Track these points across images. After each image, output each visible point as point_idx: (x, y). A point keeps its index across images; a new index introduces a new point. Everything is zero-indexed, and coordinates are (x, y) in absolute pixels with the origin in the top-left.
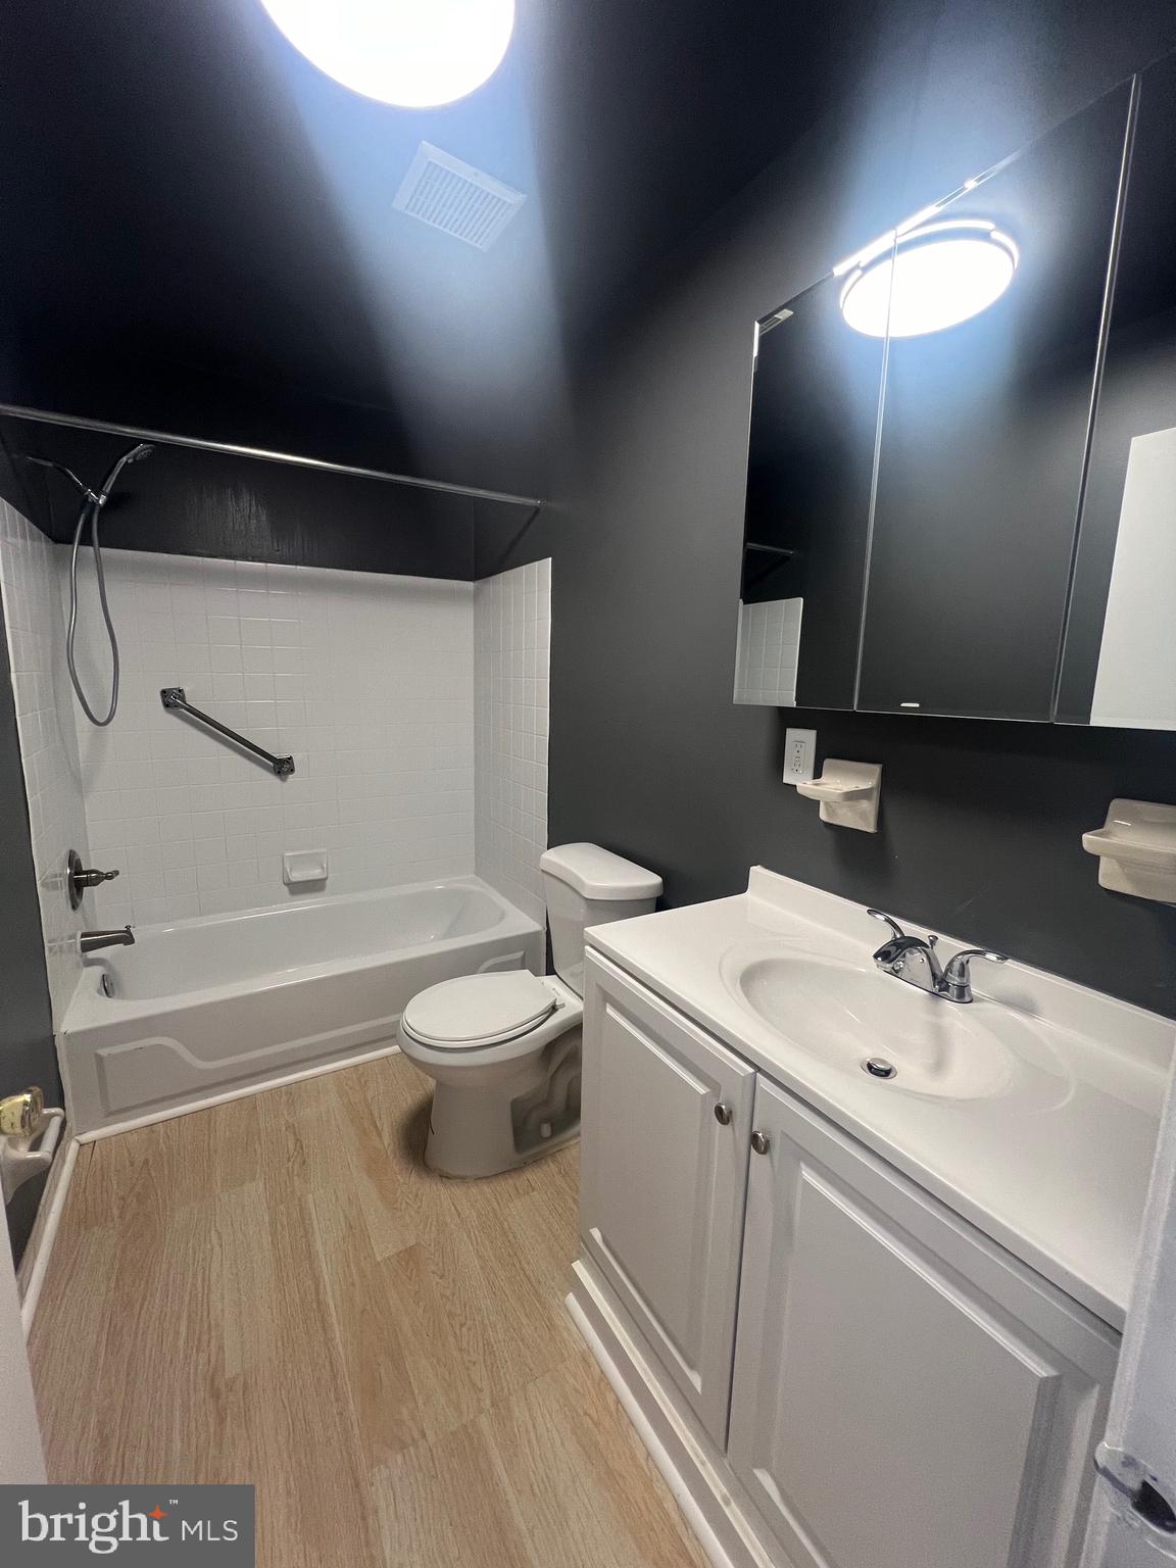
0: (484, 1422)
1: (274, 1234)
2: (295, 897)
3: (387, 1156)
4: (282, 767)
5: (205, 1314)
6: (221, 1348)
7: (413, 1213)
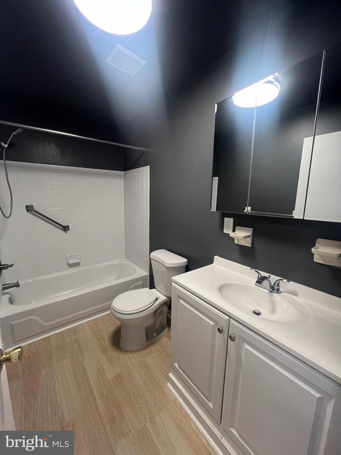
0: (148, 425)
1: (75, 375)
2: (71, 268)
3: (107, 347)
4: (65, 229)
5: (56, 403)
6: (63, 414)
7: (118, 364)
